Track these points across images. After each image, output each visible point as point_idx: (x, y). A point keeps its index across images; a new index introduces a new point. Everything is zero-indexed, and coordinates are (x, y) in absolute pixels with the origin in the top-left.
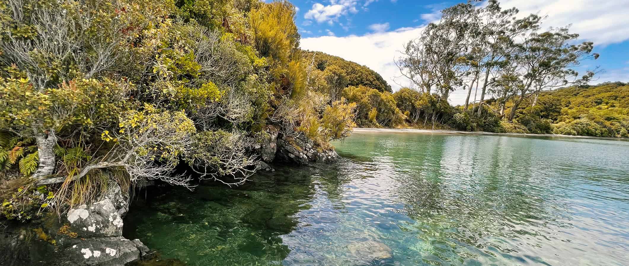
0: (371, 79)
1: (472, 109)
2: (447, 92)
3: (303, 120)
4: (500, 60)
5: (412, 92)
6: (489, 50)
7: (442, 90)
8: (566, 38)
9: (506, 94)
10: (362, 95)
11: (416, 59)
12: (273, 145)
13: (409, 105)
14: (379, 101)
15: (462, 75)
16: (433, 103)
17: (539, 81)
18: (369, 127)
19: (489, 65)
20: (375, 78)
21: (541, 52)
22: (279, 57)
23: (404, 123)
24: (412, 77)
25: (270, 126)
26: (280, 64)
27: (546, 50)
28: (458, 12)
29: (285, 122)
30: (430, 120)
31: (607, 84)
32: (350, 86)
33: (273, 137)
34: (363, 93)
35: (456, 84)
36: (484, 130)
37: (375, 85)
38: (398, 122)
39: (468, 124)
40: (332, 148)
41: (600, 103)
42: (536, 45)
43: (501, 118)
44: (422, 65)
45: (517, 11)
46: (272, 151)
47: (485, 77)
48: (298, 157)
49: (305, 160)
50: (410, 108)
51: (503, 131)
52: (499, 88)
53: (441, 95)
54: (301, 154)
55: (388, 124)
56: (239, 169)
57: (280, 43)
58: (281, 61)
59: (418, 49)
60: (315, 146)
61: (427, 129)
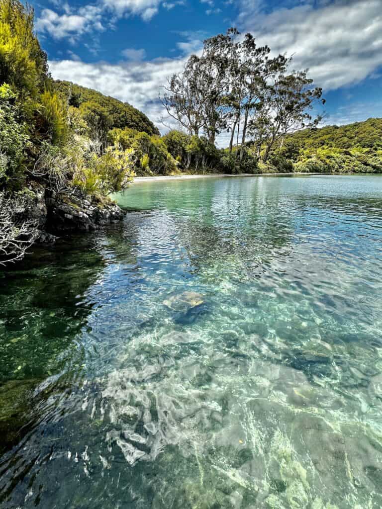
0: (137, 120)
1: (234, 152)
2: (213, 134)
3: (75, 172)
4: (256, 102)
5: (181, 135)
6: (247, 90)
7: (208, 132)
8: (304, 82)
9: (261, 136)
10: (131, 140)
11: (182, 97)
12: (41, 206)
13: (180, 150)
14: (149, 145)
15: (225, 116)
16: (202, 147)
17: (285, 123)
18: (142, 176)
19: (248, 107)
20: (141, 119)
21: (287, 95)
22: (26, 86)
23: (177, 169)
24: (180, 118)
25: (32, 182)
26: (29, 95)
27: (291, 94)
28: (219, 45)
29: (52, 176)
30: (200, 164)
31: (328, 127)
32: (114, 129)
33: (40, 196)
34: (130, 137)
35: (221, 126)
36: (246, 173)
37: (142, 128)
38: (171, 168)
39: (233, 167)
40: (114, 202)
41: (323, 144)
42: (283, 88)
43: (258, 160)
44: (188, 105)
45: (269, 51)
46: (42, 213)
47: (244, 120)
48: (77, 217)
49: (87, 219)
50: (181, 152)
51: (260, 172)
52: (256, 131)
53: (208, 138)
54: (80, 213)
55: (162, 171)
56: (11, 241)
57: (22, 63)
58: (30, 92)
59: (183, 86)
60: (94, 203)
61: (198, 174)
